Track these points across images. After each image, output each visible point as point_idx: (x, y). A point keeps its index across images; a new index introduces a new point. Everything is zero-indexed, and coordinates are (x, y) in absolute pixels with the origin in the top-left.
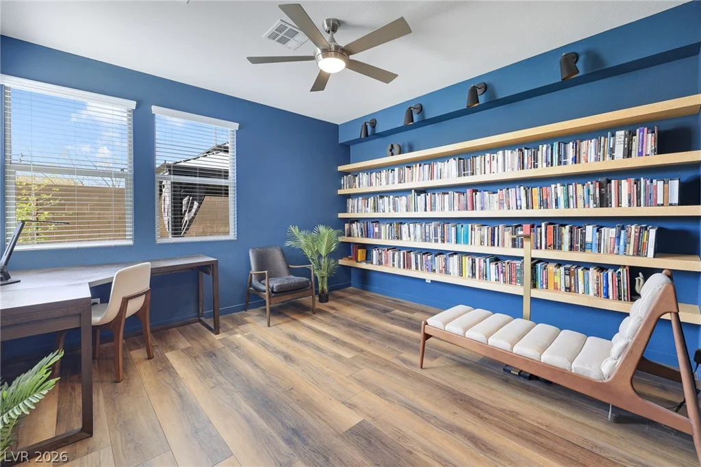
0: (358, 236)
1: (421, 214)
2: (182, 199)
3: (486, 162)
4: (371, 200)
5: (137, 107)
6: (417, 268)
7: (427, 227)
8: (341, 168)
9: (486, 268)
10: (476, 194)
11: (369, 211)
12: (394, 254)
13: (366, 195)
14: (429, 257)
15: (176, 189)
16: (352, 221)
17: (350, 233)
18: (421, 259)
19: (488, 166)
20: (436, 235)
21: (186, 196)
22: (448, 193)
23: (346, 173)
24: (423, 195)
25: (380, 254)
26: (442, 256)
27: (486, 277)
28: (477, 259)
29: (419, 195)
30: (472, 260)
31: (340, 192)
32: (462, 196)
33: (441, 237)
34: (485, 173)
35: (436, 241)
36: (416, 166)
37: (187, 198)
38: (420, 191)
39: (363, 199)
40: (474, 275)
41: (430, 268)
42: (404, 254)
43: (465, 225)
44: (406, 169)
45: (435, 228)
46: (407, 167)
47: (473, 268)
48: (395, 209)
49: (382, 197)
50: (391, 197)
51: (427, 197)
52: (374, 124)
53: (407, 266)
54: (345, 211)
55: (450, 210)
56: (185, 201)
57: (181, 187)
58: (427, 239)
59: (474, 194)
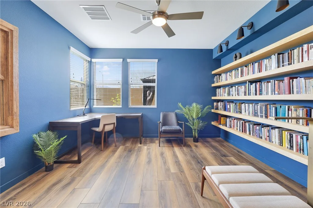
0: (221, 110)
1: (253, 97)
2: (147, 92)
3: (304, 52)
4: (227, 89)
5: (123, 61)
6: (250, 134)
7: (256, 106)
8: (213, 72)
9: (303, 143)
10: (293, 81)
11: (226, 95)
12: (237, 122)
13: (224, 86)
14: (258, 128)
15: (144, 88)
16: (218, 101)
17: (217, 108)
18: (253, 127)
19: (305, 55)
20: (261, 112)
21: (148, 90)
22: (270, 82)
23: (216, 75)
24: (254, 84)
25: (231, 121)
26: (267, 128)
27: (303, 151)
28: (294, 135)
29: (251, 84)
30: (290, 134)
31: (213, 85)
32: (281, 83)
33: (265, 114)
34: (302, 61)
35: (262, 117)
36: (250, 65)
37: (148, 91)
38: (252, 82)
39: (223, 89)
40: (291, 147)
41: (258, 135)
42: (242, 123)
43: (283, 107)
44: (245, 68)
45: (260, 107)
46: (245, 66)
47: (291, 141)
48: (238, 94)
49: (232, 87)
50: (237, 86)
51: (257, 85)
52: (227, 44)
53: (245, 131)
54: (215, 95)
55: (272, 94)
56: (148, 92)
57: (146, 87)
58: (256, 114)
59: (291, 80)
